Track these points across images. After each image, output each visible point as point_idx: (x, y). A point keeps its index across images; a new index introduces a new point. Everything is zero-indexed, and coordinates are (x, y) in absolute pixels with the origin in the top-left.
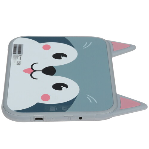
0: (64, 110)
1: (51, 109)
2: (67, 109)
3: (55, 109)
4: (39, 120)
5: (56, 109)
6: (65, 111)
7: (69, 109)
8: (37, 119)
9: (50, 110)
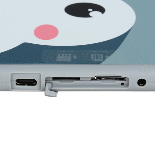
0: (97, 60)
1: (59, 58)
2: (105, 59)
3: (72, 58)
4: (26, 87)
5: (75, 57)
6: (99, 63)
7: (109, 59)
8: (21, 82)
9: (58, 60)
